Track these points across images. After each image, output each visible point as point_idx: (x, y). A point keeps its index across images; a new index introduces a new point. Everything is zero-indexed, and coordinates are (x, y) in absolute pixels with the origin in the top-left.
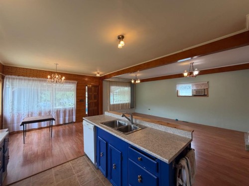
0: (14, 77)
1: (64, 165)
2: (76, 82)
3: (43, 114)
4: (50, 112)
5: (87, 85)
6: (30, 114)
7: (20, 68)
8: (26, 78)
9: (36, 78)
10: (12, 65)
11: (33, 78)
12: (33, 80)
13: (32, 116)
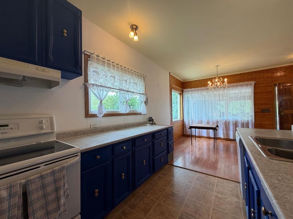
0: (188, 89)
1: (209, 176)
2: (253, 83)
3: (210, 123)
4: (217, 122)
5: (275, 85)
6: (200, 122)
7: (191, 82)
8: (196, 89)
9: (203, 88)
10: (188, 80)
11: (202, 88)
12: (201, 90)
13: (201, 123)
